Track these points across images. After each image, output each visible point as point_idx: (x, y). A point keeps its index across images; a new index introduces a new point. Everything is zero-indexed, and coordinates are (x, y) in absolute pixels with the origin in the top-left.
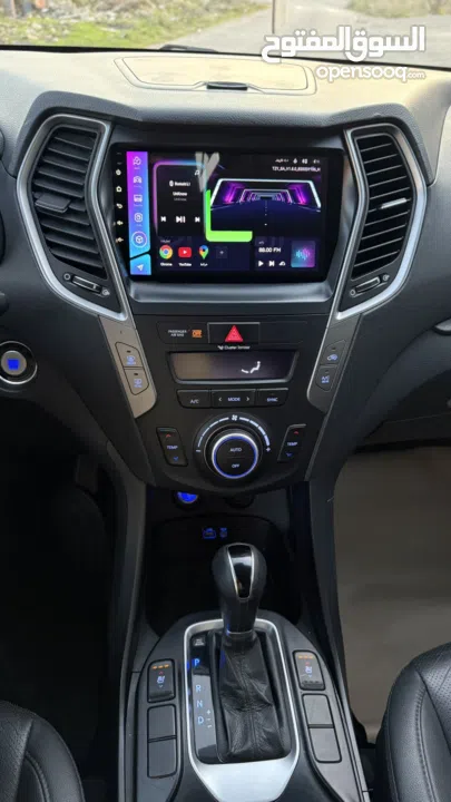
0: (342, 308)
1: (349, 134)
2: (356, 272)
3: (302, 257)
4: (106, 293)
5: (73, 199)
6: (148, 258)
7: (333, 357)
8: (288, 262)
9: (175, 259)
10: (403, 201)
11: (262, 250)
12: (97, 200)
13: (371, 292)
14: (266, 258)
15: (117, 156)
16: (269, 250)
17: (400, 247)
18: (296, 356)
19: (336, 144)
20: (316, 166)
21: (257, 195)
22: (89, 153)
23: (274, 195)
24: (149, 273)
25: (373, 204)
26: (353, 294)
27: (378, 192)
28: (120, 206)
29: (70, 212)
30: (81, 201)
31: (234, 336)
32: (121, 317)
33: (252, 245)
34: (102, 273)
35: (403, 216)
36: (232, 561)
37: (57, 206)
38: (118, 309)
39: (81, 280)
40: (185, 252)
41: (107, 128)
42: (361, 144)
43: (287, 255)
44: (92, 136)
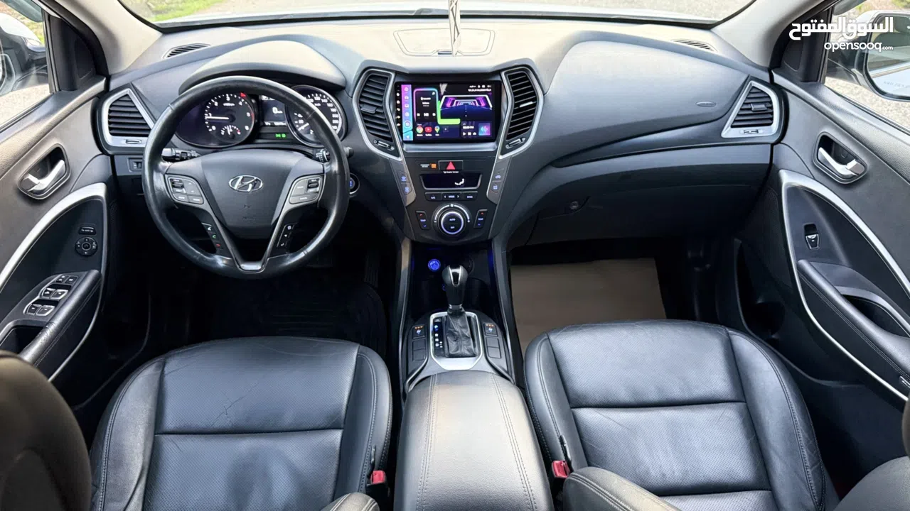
0: (502, 153)
1: (503, 74)
2: (509, 137)
3: (485, 130)
4: (393, 148)
5: (378, 107)
6: (412, 132)
7: (499, 177)
8: (477, 133)
9: (424, 132)
10: (531, 103)
11: (464, 128)
12: (389, 108)
13: (517, 146)
14: (467, 131)
15: (397, 87)
16: (468, 127)
17: (530, 125)
18: (481, 176)
19: (498, 79)
20: (489, 88)
21: (461, 103)
22: (385, 86)
23: (470, 102)
24: (412, 139)
25: (517, 105)
26: (507, 147)
27: (518, 99)
28: (399, 109)
29: (377, 113)
30: (381, 108)
31: (451, 167)
32: (400, 159)
33: (460, 126)
34: (391, 140)
35: (531, 111)
36: (451, 271)
37: (371, 110)
38: (398, 155)
39: (382, 143)
40: (428, 129)
41: (393, 75)
42: (510, 77)
43: (477, 130)
44: (385, 79)
